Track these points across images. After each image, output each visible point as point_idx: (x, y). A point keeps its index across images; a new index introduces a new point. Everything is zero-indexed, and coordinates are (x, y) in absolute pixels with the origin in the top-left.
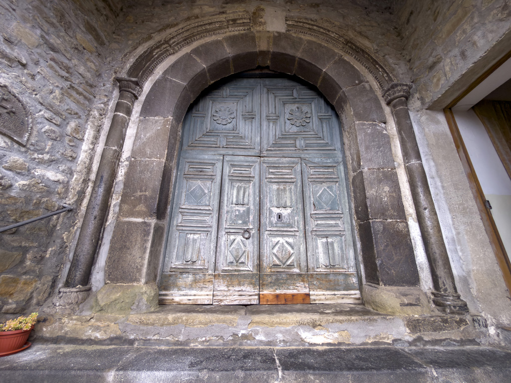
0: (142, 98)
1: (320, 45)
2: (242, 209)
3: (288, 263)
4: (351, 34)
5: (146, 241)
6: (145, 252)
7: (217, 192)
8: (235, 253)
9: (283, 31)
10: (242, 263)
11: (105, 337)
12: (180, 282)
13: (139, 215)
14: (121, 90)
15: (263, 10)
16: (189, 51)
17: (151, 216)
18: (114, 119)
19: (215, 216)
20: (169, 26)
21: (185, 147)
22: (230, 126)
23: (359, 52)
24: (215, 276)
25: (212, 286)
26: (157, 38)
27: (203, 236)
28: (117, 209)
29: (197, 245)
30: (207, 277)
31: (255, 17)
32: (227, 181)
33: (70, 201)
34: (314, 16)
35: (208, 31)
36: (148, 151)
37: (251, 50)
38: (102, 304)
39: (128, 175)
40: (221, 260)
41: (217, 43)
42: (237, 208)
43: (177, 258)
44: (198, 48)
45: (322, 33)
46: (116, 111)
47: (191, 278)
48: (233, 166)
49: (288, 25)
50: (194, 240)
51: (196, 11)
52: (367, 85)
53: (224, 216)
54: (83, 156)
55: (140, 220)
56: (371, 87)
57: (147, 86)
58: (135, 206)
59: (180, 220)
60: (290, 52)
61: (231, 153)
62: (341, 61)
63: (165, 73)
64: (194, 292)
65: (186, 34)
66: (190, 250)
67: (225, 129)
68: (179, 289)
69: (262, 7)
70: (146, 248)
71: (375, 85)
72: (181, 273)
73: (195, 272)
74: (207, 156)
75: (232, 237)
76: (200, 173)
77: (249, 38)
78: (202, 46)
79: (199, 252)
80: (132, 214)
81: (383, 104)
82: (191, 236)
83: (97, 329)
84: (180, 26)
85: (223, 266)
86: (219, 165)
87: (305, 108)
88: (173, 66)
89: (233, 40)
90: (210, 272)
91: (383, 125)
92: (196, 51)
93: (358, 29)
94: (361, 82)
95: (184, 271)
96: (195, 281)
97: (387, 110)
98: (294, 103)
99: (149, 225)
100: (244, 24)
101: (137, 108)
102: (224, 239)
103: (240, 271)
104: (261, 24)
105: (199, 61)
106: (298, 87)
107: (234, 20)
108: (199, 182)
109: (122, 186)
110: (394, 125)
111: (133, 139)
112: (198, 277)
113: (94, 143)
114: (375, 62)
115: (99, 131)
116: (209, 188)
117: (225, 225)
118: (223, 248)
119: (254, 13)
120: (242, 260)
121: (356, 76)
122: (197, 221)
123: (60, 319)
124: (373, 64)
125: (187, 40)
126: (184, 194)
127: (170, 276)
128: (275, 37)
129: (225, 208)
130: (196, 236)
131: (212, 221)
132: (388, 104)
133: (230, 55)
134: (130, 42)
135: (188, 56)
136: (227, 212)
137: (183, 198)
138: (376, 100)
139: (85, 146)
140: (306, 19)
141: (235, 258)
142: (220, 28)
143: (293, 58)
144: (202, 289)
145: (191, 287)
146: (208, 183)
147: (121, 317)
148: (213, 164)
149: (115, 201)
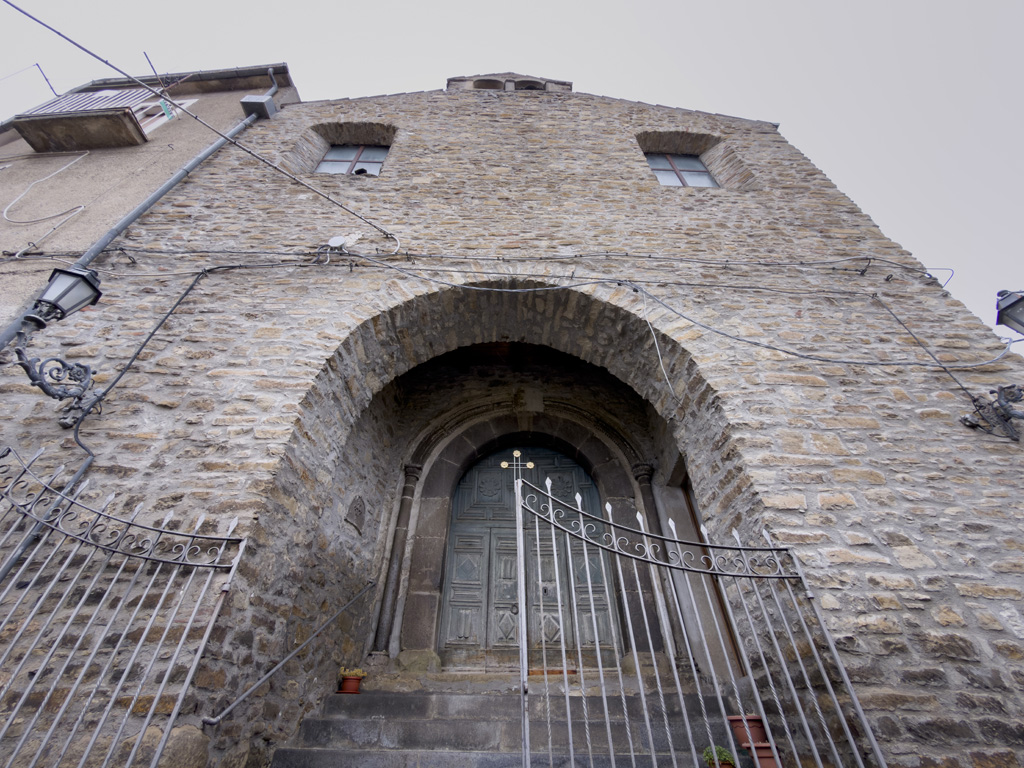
0: (422, 479)
1: (574, 424)
2: (509, 583)
3: (555, 639)
4: (602, 412)
5: (433, 612)
6: (432, 622)
7: (486, 566)
8: (504, 629)
9: (542, 410)
10: (512, 639)
11: (410, 691)
12: (455, 658)
13: (426, 588)
14: (406, 475)
15: (523, 391)
16: (460, 433)
17: (436, 589)
18: (402, 502)
19: (485, 590)
20: (443, 412)
21: (455, 521)
22: (495, 497)
23: (610, 430)
24: (487, 652)
25: (484, 662)
26: (435, 423)
27: (474, 611)
28: (406, 584)
29: (469, 620)
30: (480, 653)
31: (516, 400)
32: (495, 554)
33: (373, 577)
34: (569, 396)
35: (476, 414)
36: (430, 530)
37: (515, 431)
38: (405, 665)
39: (413, 551)
40: (492, 635)
41: (484, 424)
42: (505, 582)
43: (451, 635)
44: (467, 430)
45: (576, 412)
46: (403, 495)
47: (464, 653)
48: (500, 538)
49: (546, 405)
50: (466, 616)
51: (466, 395)
52: (616, 461)
53: (493, 591)
54: (380, 537)
55: (427, 593)
56: (620, 464)
57: (426, 468)
58: (422, 581)
59: (452, 596)
60: (548, 431)
61: (497, 525)
62: (594, 439)
63: (441, 455)
64: (468, 668)
65: (458, 418)
66: (463, 626)
67: (491, 501)
68: (455, 666)
69: (522, 388)
70: (433, 618)
71: (625, 461)
72: (456, 649)
73: (468, 647)
74: (475, 529)
75: (501, 613)
76: (469, 547)
77: (512, 419)
78: (471, 428)
79: (471, 628)
80: (420, 588)
81: (633, 480)
82: (463, 612)
83: (403, 684)
84: (453, 411)
85: (493, 642)
86: (486, 538)
87: (566, 478)
88: (447, 448)
89: (498, 421)
90: (482, 648)
91: (632, 500)
92: (466, 433)
93: (607, 407)
94: (611, 458)
95: (457, 647)
96: (469, 657)
97: (636, 484)
98: (556, 472)
99: (434, 597)
100: (507, 406)
101: (418, 489)
102: (494, 614)
103: (509, 647)
104: (522, 405)
105: (470, 442)
106: (559, 456)
107: (499, 404)
108: (468, 556)
109: (409, 563)
110: (642, 500)
111: (416, 518)
112: (471, 653)
113: (388, 525)
114: (623, 440)
115: (391, 514)
116: (478, 562)
117: (494, 600)
118: (493, 624)
119: (515, 395)
120: (511, 635)
121: (607, 454)
122: (468, 597)
123: (375, 676)
124: (622, 440)
125: (458, 423)
126: (455, 569)
127: (446, 652)
128: (534, 417)
129: (494, 583)
130: (468, 612)
131: (481, 595)
132: (636, 478)
133: (496, 436)
134: (412, 429)
135: (459, 438)
136: (496, 586)
137: (454, 573)
138: (625, 475)
139: (381, 528)
140: (562, 399)
141: (505, 634)
142: (487, 411)
143: (551, 437)
144: (475, 664)
145: (465, 663)
146: (477, 557)
147: (421, 674)
148: (481, 538)
149: (404, 576)
